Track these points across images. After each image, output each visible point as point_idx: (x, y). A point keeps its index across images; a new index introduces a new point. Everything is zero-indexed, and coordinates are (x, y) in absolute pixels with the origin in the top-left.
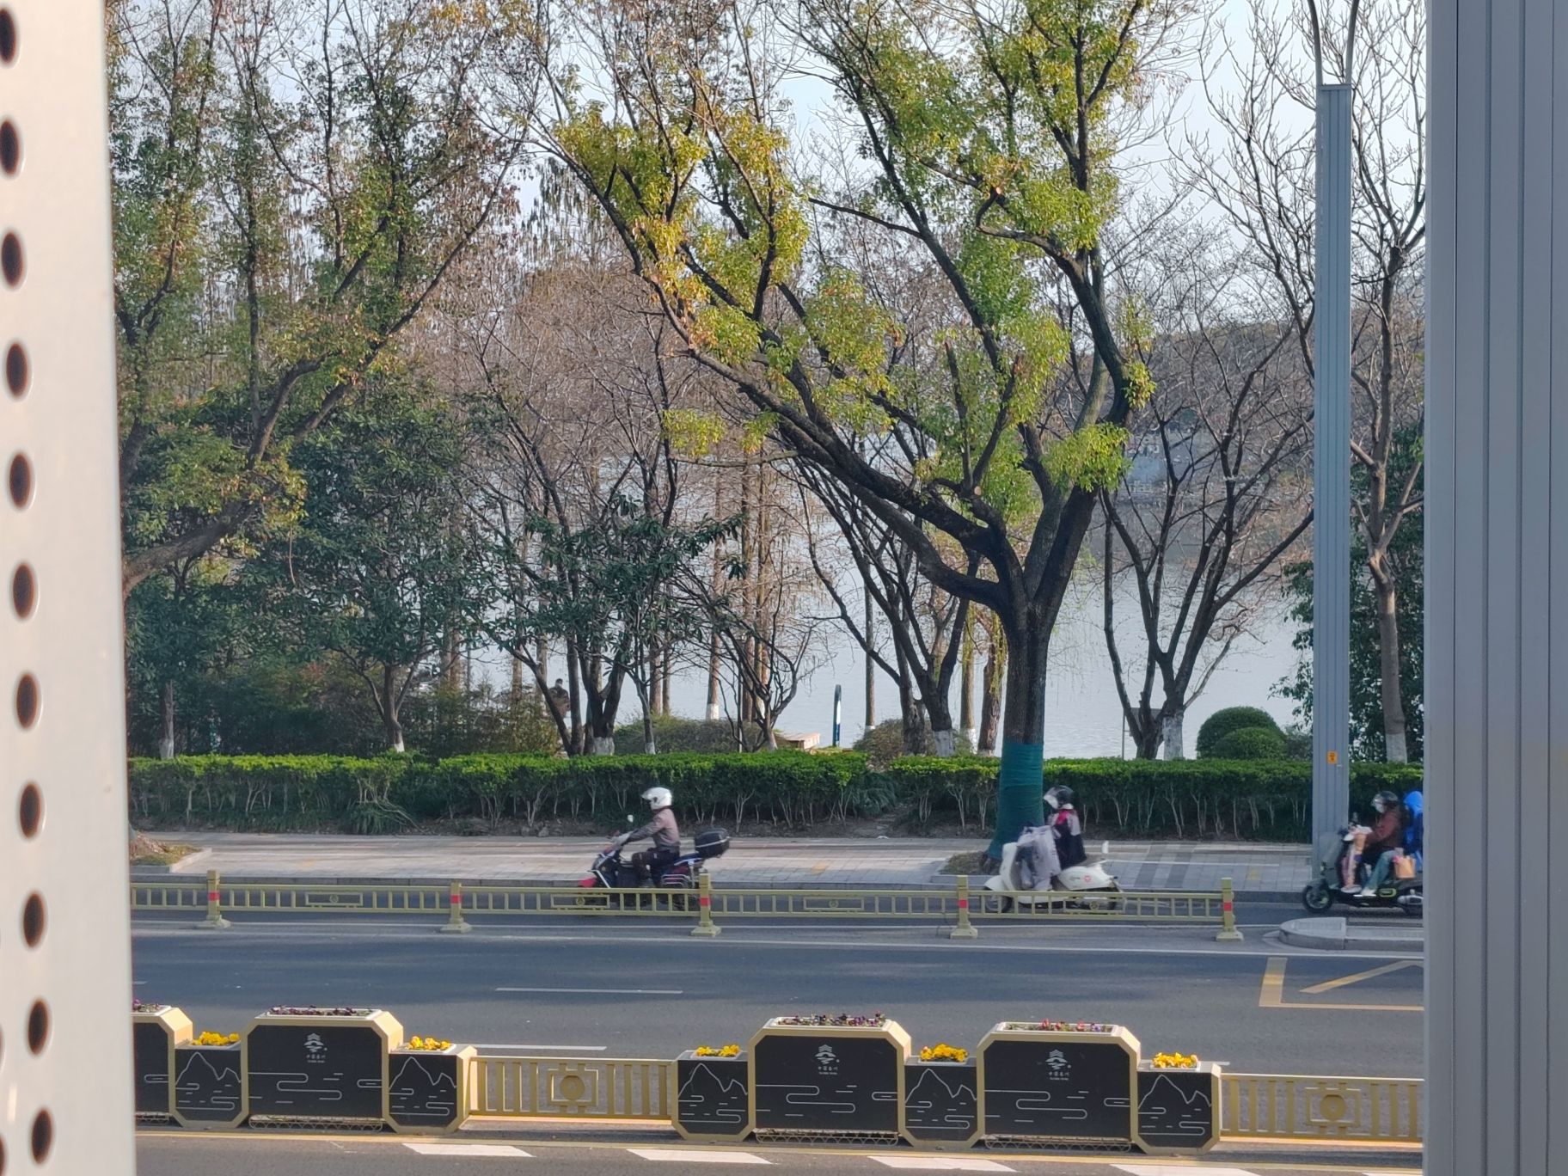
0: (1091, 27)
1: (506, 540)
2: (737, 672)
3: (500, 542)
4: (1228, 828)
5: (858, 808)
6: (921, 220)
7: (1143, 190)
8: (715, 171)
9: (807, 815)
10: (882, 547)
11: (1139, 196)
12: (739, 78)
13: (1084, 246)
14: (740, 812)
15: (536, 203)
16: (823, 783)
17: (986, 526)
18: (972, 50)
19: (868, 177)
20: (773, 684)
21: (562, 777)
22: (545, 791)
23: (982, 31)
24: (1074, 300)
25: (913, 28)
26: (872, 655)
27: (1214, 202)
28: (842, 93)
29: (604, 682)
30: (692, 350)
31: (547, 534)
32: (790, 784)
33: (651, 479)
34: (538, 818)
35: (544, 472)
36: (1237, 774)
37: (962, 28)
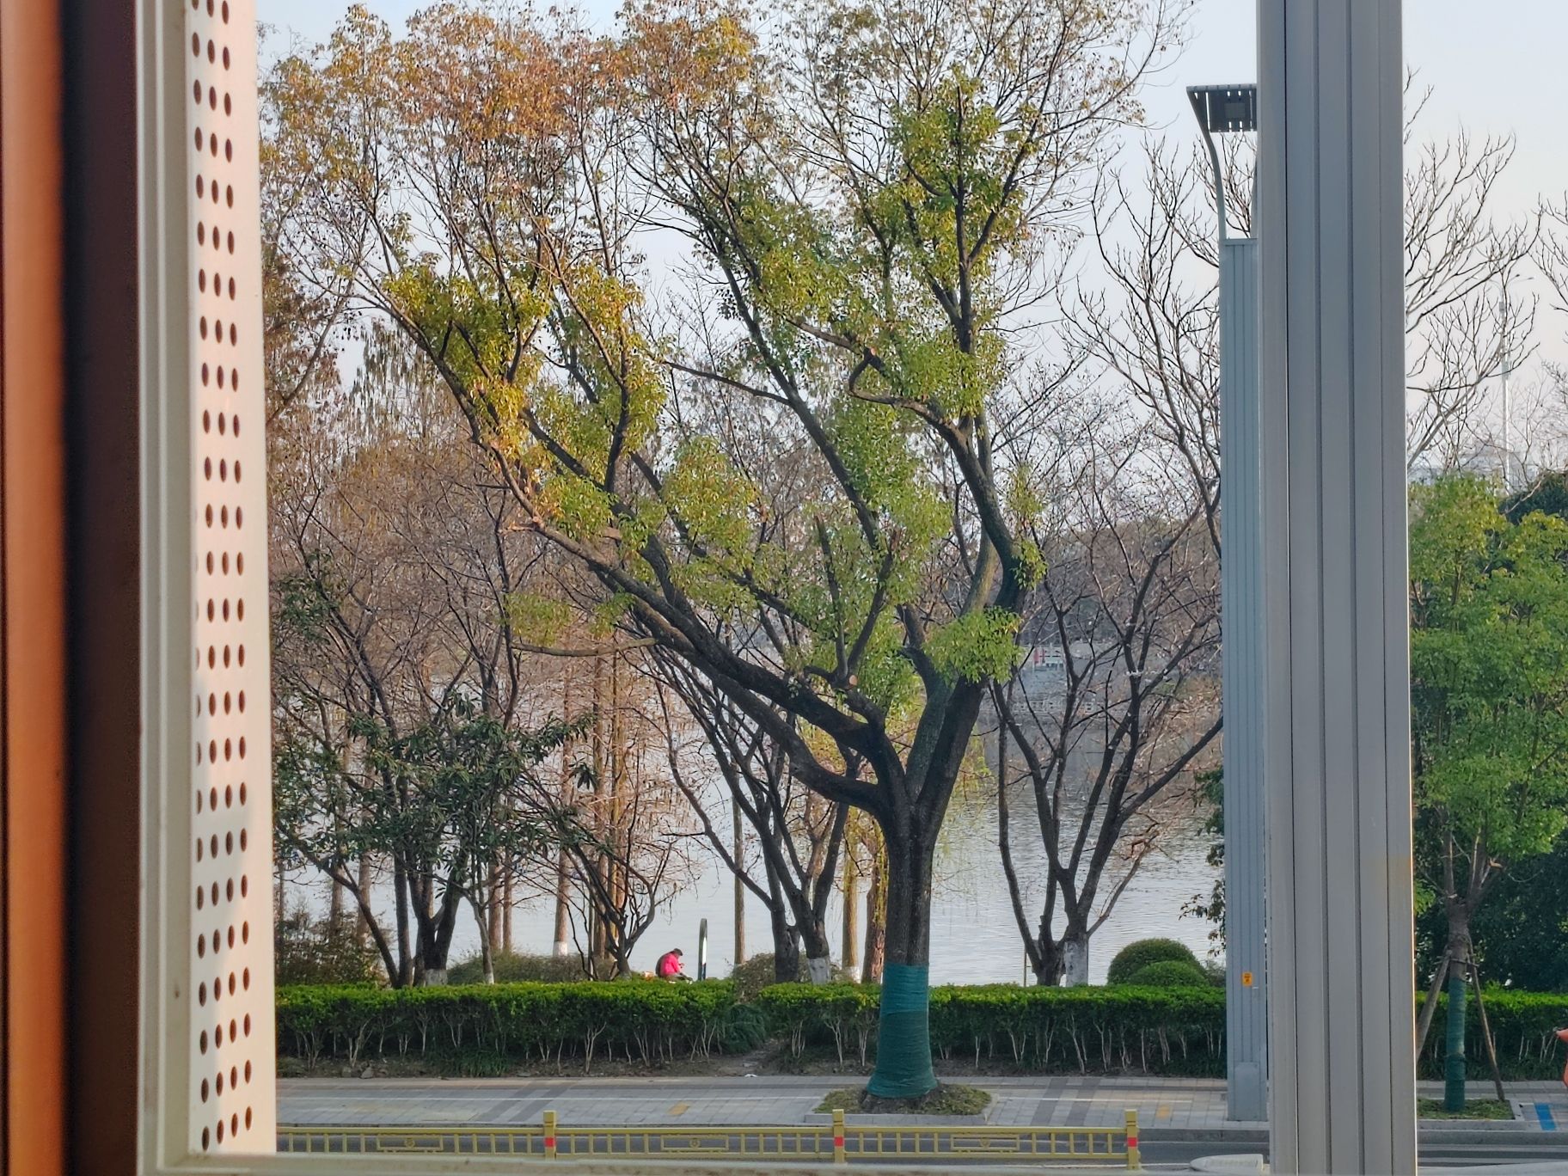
0: (974, 176)
1: (326, 746)
2: (588, 895)
3: (319, 749)
4: (1136, 1062)
5: (724, 1046)
6: (790, 386)
7: (1034, 356)
8: (562, 333)
9: (666, 1051)
10: (751, 753)
11: (1030, 362)
12: (587, 231)
13: (968, 413)
14: (590, 1049)
15: (359, 373)
16: (684, 1015)
17: (864, 720)
18: (843, 202)
19: (732, 340)
20: (627, 907)
21: (388, 1010)
22: (369, 1028)
23: (854, 179)
24: (961, 477)
25: (779, 177)
26: (741, 876)
27: (1113, 369)
28: (702, 248)
29: (436, 906)
30: (537, 524)
31: (372, 737)
32: (646, 1017)
33: (491, 677)
34: (361, 1057)
35: (368, 667)
36: (1144, 1001)
37: (832, 176)
